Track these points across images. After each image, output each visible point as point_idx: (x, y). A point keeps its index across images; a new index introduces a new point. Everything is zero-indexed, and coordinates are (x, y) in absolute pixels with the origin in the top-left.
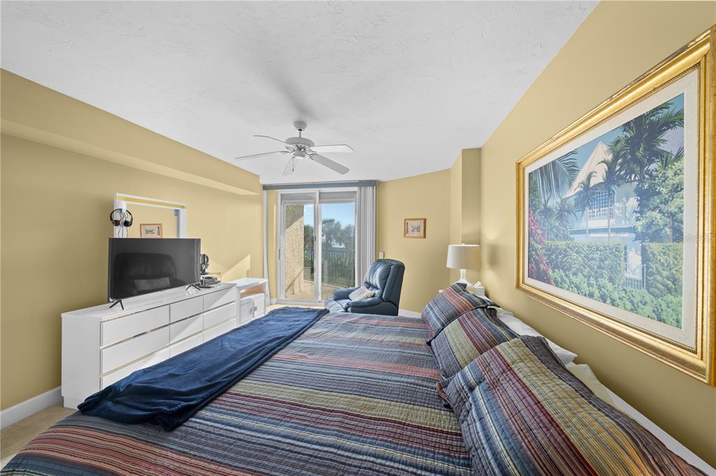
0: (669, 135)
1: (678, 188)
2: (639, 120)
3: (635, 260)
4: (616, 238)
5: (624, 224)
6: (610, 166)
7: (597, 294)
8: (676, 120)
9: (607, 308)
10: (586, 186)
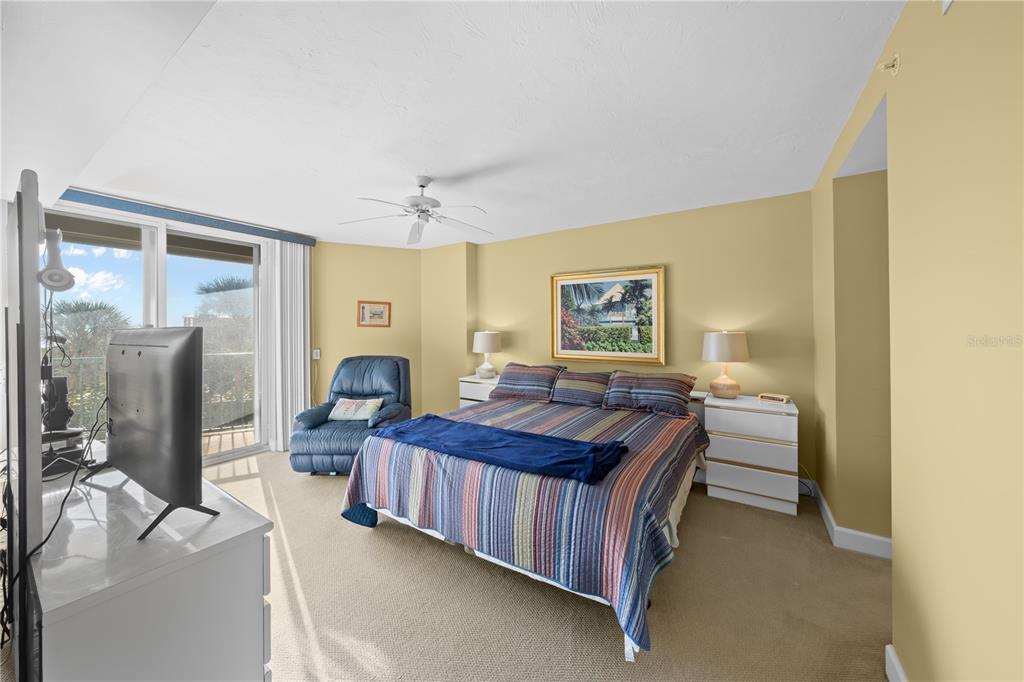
0: (646, 290)
1: (650, 309)
2: (636, 282)
3: (635, 333)
4: (626, 325)
5: (630, 319)
6: (624, 295)
7: (617, 349)
8: (649, 286)
9: (623, 354)
10: (610, 301)
